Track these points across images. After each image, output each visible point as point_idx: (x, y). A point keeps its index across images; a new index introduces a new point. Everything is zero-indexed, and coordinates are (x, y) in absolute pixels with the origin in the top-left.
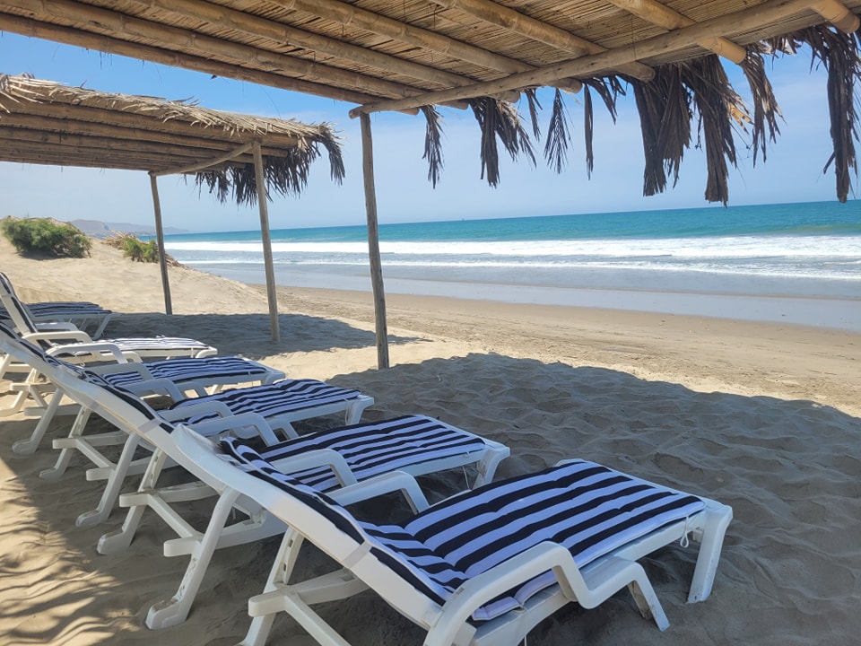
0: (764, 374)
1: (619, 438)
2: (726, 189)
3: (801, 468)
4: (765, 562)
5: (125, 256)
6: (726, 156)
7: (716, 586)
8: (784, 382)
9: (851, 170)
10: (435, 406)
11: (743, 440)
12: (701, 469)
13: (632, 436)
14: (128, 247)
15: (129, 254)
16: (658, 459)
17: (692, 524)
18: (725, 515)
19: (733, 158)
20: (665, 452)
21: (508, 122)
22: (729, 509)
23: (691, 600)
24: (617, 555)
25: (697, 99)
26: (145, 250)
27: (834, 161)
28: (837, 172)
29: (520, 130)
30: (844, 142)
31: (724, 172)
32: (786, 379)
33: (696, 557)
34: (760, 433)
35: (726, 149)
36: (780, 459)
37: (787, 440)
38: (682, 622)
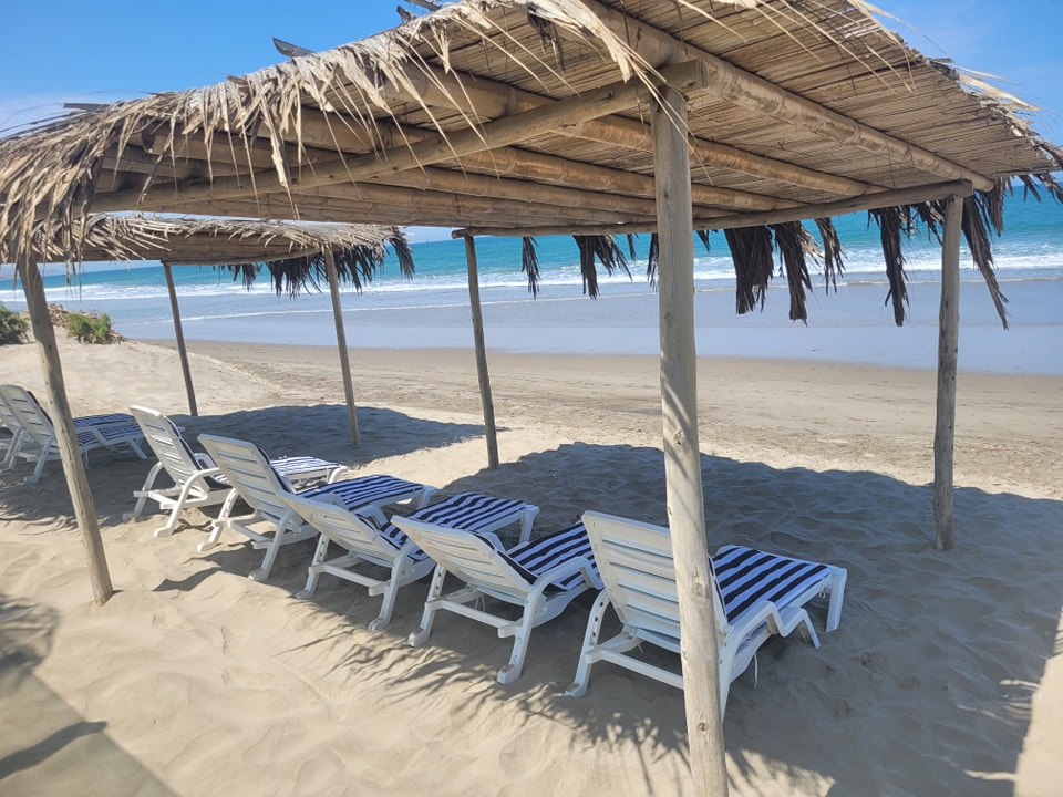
0: (815, 433)
1: (738, 522)
2: (804, 310)
3: (876, 534)
4: (866, 602)
5: (69, 336)
6: (803, 282)
7: (842, 620)
8: (835, 441)
9: (904, 302)
10: (570, 505)
11: (831, 514)
12: (808, 543)
13: (746, 519)
14: (76, 325)
15: (75, 334)
16: (774, 536)
17: (825, 583)
18: (842, 574)
19: (809, 286)
20: (776, 531)
21: (606, 244)
22: (845, 571)
23: (828, 630)
24: (791, 605)
25: (777, 239)
26: (97, 328)
27: (891, 297)
28: (894, 304)
29: (616, 249)
30: (898, 283)
31: (803, 296)
32: (836, 438)
33: (828, 604)
34: (841, 507)
35: (802, 277)
36: (863, 530)
37: (863, 512)
38: (827, 643)
